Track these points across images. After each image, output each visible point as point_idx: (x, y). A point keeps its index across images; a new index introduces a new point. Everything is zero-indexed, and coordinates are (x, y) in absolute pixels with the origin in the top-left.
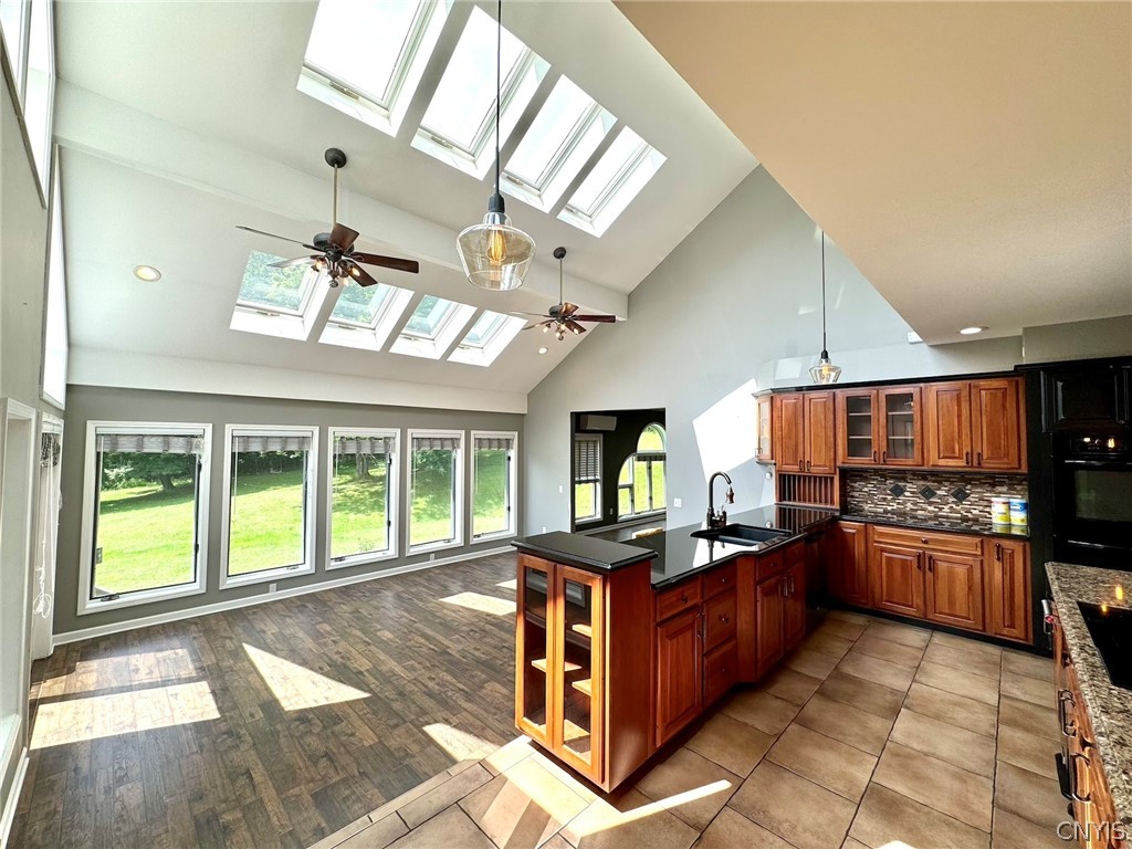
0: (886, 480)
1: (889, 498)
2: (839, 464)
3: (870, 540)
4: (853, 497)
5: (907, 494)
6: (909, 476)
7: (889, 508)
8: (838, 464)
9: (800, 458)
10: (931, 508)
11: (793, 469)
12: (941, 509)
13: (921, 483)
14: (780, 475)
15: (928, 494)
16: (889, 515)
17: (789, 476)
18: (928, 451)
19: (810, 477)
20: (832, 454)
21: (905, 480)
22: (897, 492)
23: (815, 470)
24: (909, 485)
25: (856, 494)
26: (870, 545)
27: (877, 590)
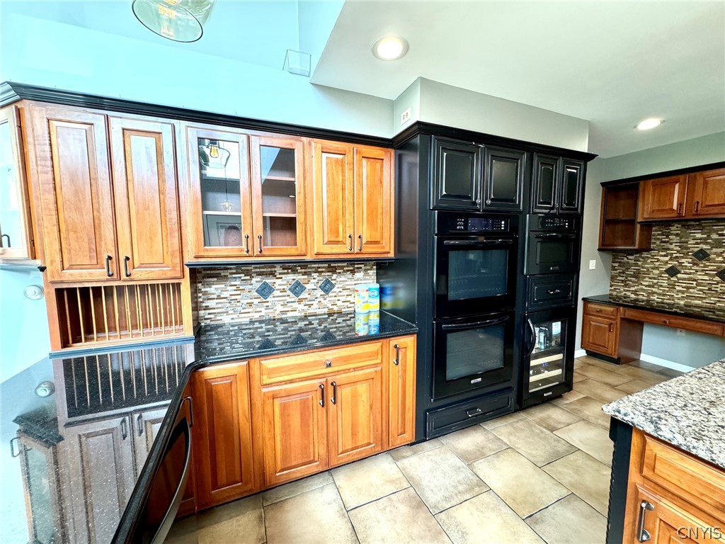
0: (252, 277)
1: (256, 301)
2: (190, 259)
3: (256, 384)
4: (207, 308)
5: (276, 293)
6: (278, 269)
7: (256, 316)
8: (187, 261)
9: (107, 249)
10: (301, 307)
11: (89, 276)
12: (310, 306)
13: (291, 277)
14: (59, 292)
15: (297, 289)
16: (257, 325)
17: (85, 291)
18: (312, 235)
19: (131, 288)
20: (176, 241)
21: (273, 274)
22: (265, 291)
23: (141, 275)
24: (278, 282)
25: (211, 304)
26: (255, 392)
27: (269, 443)
